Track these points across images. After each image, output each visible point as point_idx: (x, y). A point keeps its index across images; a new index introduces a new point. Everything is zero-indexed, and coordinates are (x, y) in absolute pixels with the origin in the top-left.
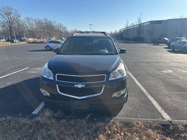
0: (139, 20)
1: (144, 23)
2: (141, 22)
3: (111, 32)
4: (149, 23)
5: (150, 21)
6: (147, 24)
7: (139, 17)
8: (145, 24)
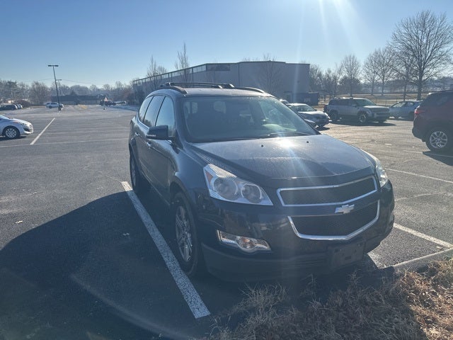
0: (184, 60)
1: (192, 68)
2: (187, 64)
3: (107, 86)
4: (204, 68)
5: (207, 65)
6: (200, 70)
7: (183, 52)
8: (195, 71)
